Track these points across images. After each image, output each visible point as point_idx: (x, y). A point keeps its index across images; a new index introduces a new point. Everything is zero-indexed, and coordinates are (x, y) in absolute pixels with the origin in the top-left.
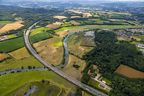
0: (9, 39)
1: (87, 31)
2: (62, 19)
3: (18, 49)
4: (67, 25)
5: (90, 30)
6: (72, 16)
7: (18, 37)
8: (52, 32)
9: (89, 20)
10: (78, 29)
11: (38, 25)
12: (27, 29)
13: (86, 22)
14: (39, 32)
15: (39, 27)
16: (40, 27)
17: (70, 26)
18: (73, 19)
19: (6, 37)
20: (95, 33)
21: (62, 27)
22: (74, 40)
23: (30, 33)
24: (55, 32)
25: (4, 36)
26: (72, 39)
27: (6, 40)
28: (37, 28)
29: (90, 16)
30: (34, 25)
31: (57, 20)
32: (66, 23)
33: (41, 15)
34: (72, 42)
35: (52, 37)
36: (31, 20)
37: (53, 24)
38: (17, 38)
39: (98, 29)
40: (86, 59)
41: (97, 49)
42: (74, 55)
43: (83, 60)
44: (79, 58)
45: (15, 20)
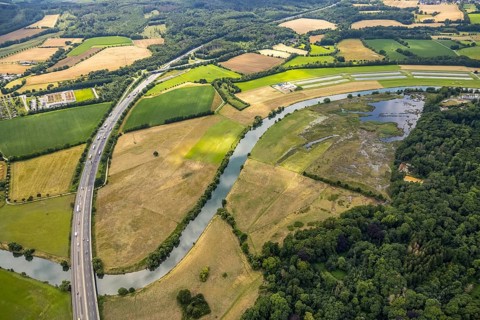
0: (69, 106)
1: (388, 96)
2: (311, 33)
4: (312, 60)
5: (408, 92)
6: (361, 18)
7: (100, 101)
8: (229, 89)
9: (434, 38)
10: (352, 80)
11: (198, 57)
12: (152, 70)
13: (415, 46)
14: (187, 84)
15: (198, 65)
16: (202, 64)
17: (321, 67)
18: (356, 35)
19: (64, 98)
20: (425, 109)
21: (283, 71)
22: (293, 139)
23: (150, 87)
24: (240, 91)
25: (63, 94)
26: (289, 131)
27: (57, 109)
28: (189, 67)
29: (448, 22)
30: (186, 55)
31: (288, 37)
32: (316, 49)
34: (278, 149)
35: (211, 113)
36: (189, 34)
37: (263, 52)
38: (94, 102)
39: (457, 92)
40: (271, 271)
41: (370, 216)
42: (233, 225)
43: (255, 268)
44: (246, 251)
45: (142, 34)
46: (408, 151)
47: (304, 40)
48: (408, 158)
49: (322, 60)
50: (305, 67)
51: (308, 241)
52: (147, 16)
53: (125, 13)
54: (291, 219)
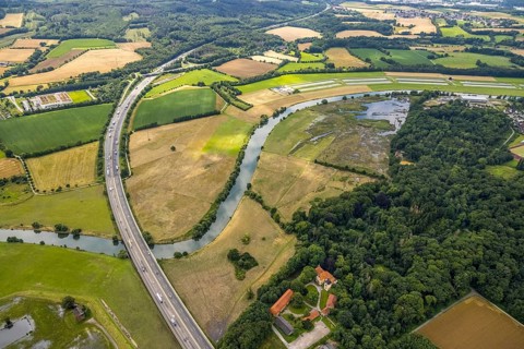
0: (66, 107)
1: (378, 98)
2: (298, 41)
3: (69, 147)
4: (304, 67)
5: (395, 95)
6: (344, 28)
7: (99, 102)
8: (230, 91)
9: (413, 48)
10: (344, 84)
11: (191, 61)
12: (146, 73)
13: (396, 56)
14: (185, 87)
15: (192, 69)
16: (195, 68)
17: (313, 72)
18: (341, 44)
19: (59, 99)
20: (411, 108)
21: (278, 75)
22: (299, 134)
23: (148, 89)
24: (240, 93)
25: (56, 95)
26: (295, 128)
27: (53, 109)
28: (184, 70)
29: (423, 34)
30: (178, 59)
31: (277, 44)
32: (306, 57)
33: (221, 24)
34: (287, 142)
35: (218, 113)
36: (177, 38)
37: (254, 58)
38: (92, 103)
39: (436, 95)
40: (303, 232)
41: (377, 191)
42: (261, 202)
43: (288, 232)
44: (278, 221)
45: (125, 37)
46: (402, 140)
47: (293, 47)
48: (402, 147)
49: (314, 66)
50: (299, 73)
51: (331, 208)
52: (126, 19)
53: (101, 14)
54: (310, 196)
